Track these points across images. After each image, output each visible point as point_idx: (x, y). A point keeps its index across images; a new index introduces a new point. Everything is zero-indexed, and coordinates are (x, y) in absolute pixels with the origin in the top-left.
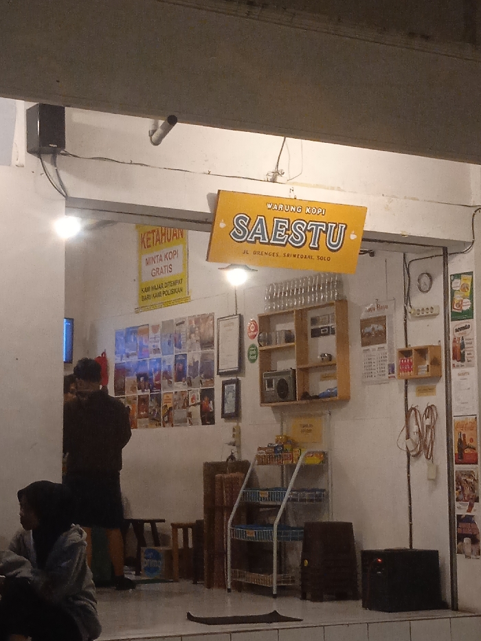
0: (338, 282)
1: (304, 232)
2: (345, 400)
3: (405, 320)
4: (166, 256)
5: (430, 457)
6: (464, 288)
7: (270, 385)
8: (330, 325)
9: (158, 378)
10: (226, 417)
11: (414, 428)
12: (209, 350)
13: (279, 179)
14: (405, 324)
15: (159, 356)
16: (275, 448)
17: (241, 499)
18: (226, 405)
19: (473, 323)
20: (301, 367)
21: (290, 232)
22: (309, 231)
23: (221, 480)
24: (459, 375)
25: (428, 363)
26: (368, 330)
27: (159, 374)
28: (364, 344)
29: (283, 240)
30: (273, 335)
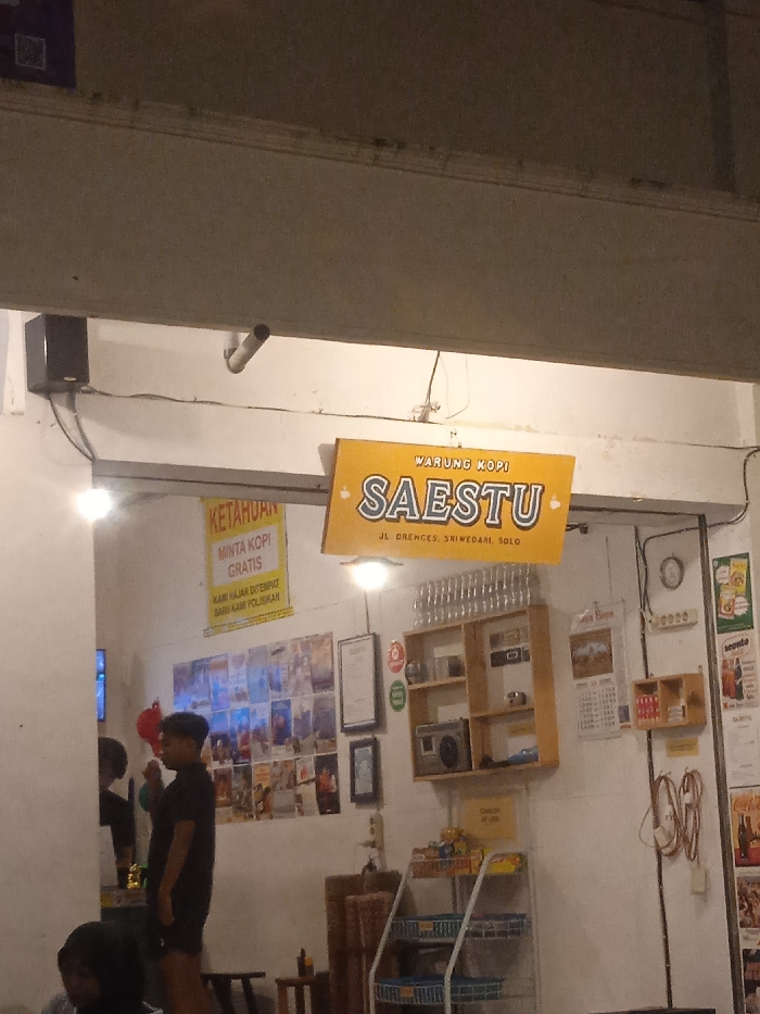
0: (531, 577)
1: (477, 500)
2: (552, 766)
3: (644, 635)
4: (250, 545)
5: (693, 856)
6: (736, 580)
7: (428, 747)
8: (520, 646)
9: (245, 741)
10: (359, 800)
11: (666, 810)
12: (325, 693)
13: (432, 417)
14: (643, 640)
15: (244, 704)
16: (441, 850)
17: (390, 935)
18: (357, 781)
19: (752, 635)
20: (476, 715)
21: (453, 502)
22: (484, 498)
23: (355, 904)
24: (735, 720)
25: (683, 702)
26: (582, 651)
27: (247, 734)
28: (577, 675)
29: (443, 515)
30: (429, 664)
